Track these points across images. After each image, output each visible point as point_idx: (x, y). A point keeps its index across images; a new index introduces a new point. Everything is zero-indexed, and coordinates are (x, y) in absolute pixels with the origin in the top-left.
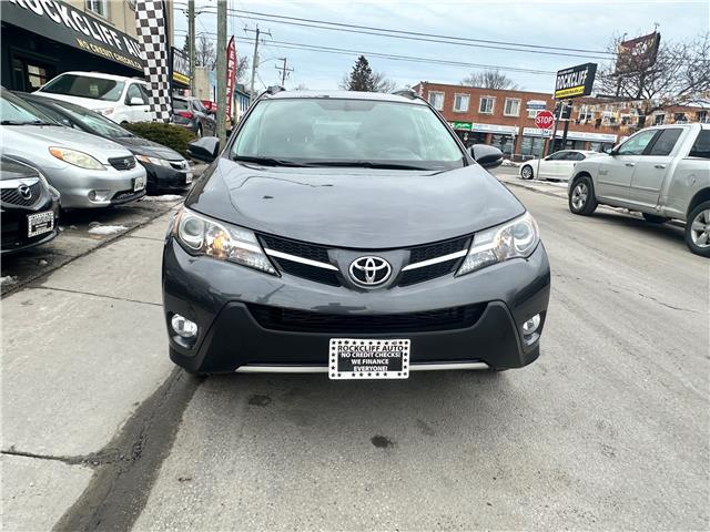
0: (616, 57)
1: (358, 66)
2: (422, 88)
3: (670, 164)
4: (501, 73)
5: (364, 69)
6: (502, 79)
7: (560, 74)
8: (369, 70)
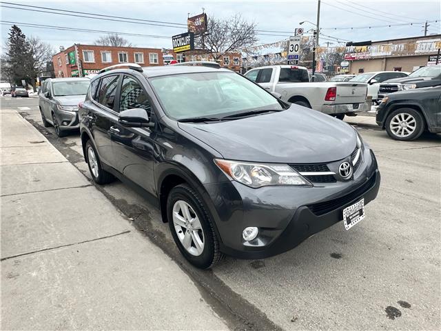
0: (187, 27)
1: (14, 33)
2: (76, 48)
3: (272, 87)
4: (119, 36)
5: (19, 35)
6: (121, 40)
7: (174, 38)
8: (23, 36)
